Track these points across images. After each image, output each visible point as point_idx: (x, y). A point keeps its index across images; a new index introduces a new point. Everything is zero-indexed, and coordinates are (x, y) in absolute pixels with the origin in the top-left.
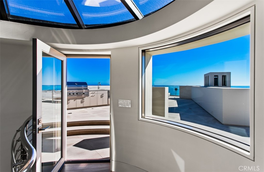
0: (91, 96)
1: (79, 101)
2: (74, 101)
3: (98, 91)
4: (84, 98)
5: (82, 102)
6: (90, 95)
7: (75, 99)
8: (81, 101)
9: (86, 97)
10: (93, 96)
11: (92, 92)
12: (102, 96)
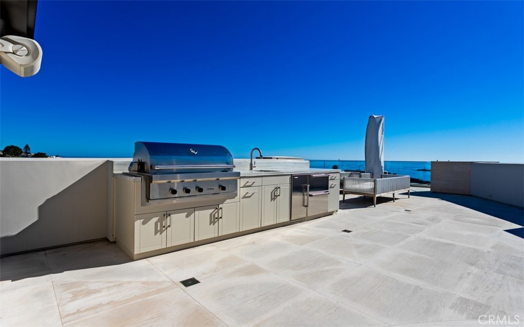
0: (242, 196)
1: (204, 215)
2: (187, 216)
3: (263, 178)
4: (220, 206)
5: (214, 220)
6: (241, 192)
7: (190, 210)
8: (211, 214)
9: (228, 201)
10: (250, 197)
11: (247, 180)
12: (274, 197)
